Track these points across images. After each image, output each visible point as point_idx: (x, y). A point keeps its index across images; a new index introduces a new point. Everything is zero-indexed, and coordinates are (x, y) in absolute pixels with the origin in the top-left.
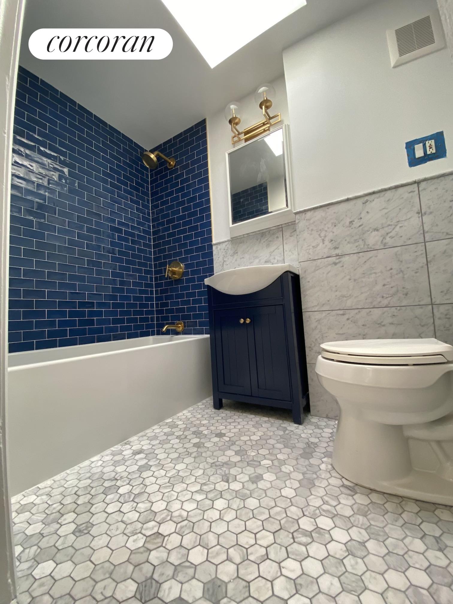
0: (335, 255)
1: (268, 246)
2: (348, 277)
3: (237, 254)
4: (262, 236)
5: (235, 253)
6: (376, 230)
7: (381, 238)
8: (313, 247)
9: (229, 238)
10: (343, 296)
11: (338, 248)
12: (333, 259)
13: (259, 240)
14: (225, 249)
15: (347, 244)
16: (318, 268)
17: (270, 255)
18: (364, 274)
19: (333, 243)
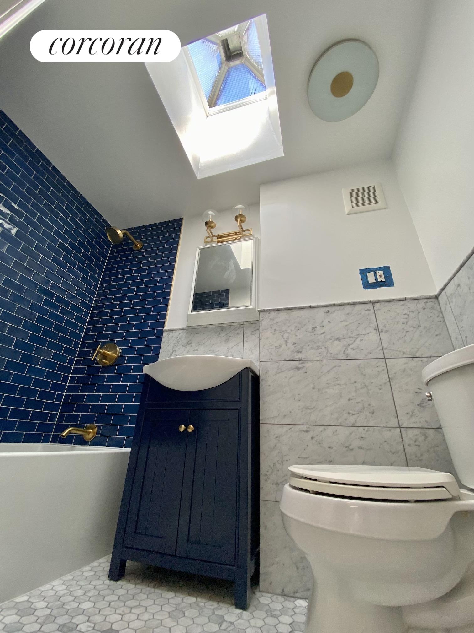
0: (298, 360)
1: (227, 341)
2: (312, 386)
3: (191, 345)
4: (222, 330)
5: (189, 343)
6: (338, 339)
7: (344, 349)
8: (275, 347)
9: (185, 327)
10: (307, 408)
11: (301, 352)
12: (296, 363)
13: (218, 333)
14: (177, 338)
15: (310, 350)
16: (279, 371)
17: (228, 351)
18: (328, 384)
19: (296, 346)
